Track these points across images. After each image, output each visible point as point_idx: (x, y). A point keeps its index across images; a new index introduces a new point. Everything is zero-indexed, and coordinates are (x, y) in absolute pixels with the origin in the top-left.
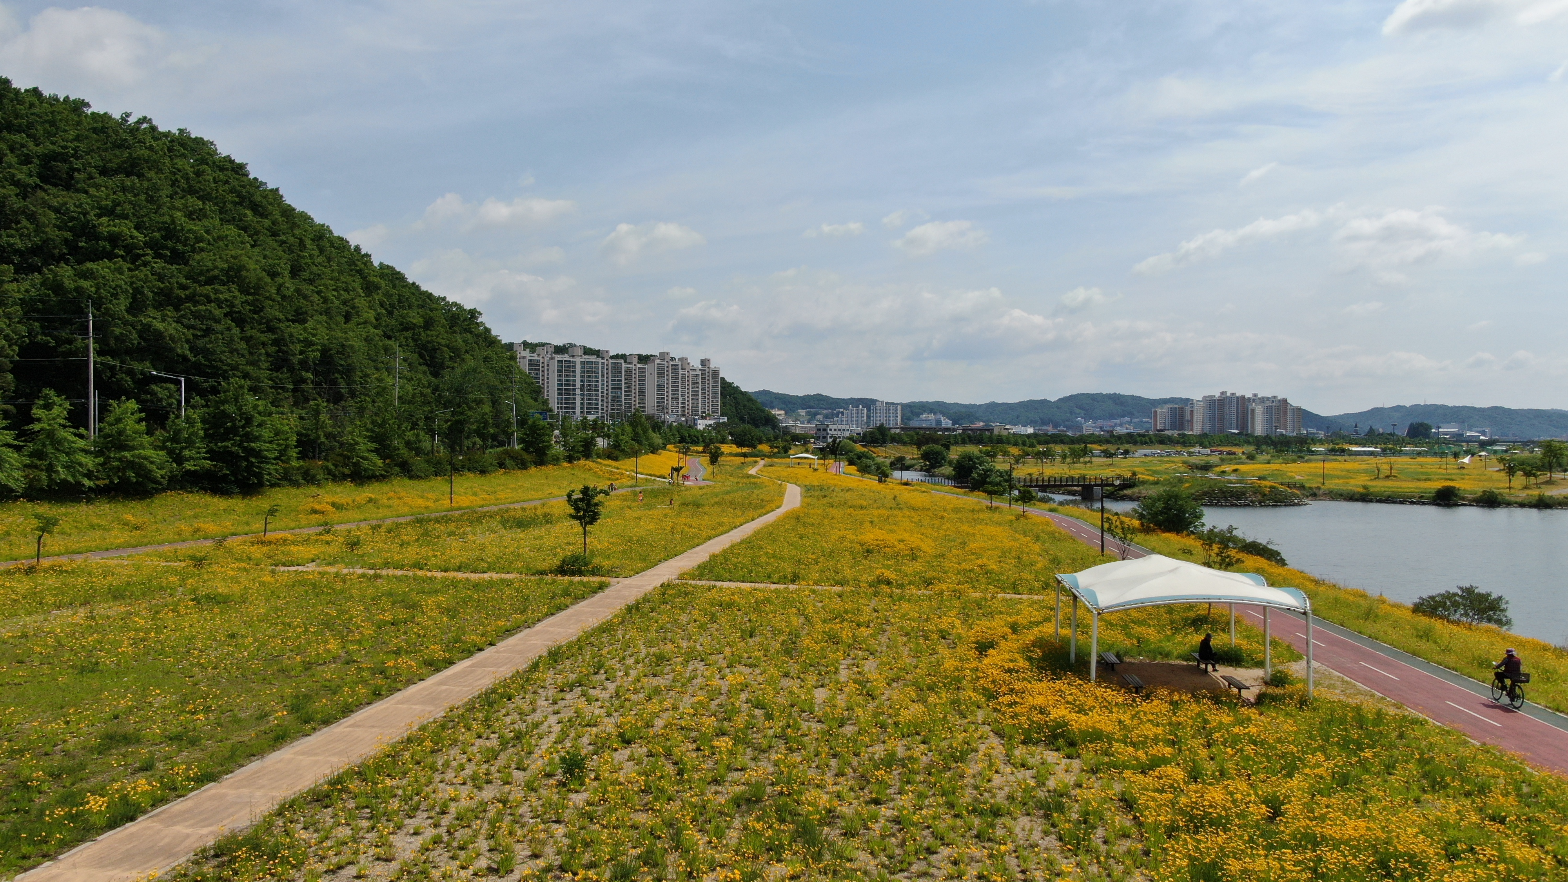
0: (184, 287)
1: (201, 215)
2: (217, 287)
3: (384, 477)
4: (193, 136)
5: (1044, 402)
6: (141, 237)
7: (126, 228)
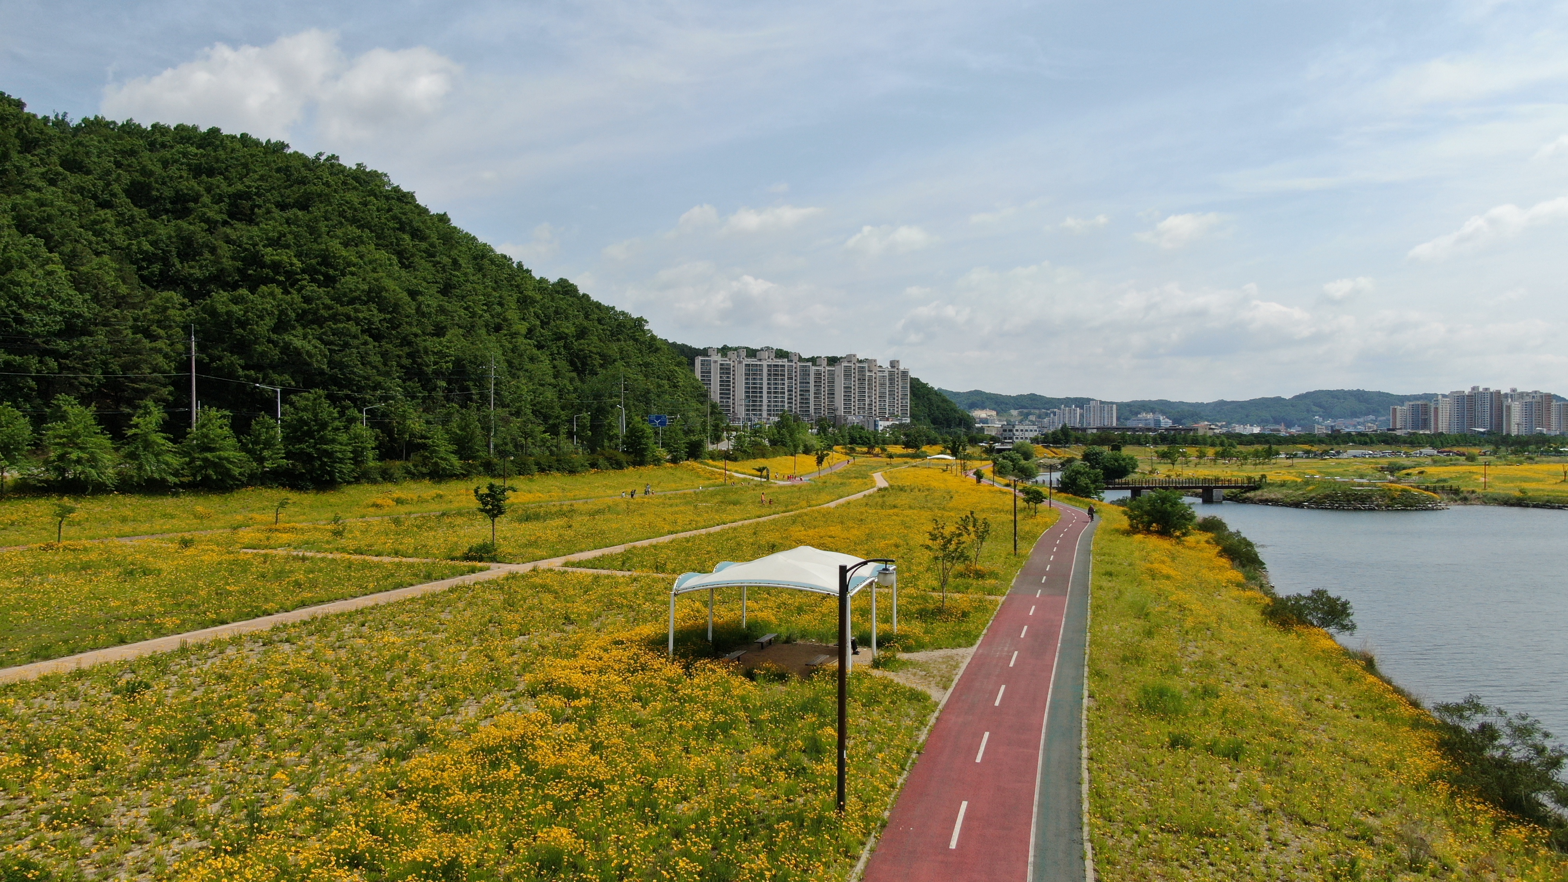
0: (329, 308)
1: (358, 242)
2: (357, 306)
3: (465, 476)
4: (368, 170)
5: (1278, 400)
6: (299, 264)
7: (285, 257)
